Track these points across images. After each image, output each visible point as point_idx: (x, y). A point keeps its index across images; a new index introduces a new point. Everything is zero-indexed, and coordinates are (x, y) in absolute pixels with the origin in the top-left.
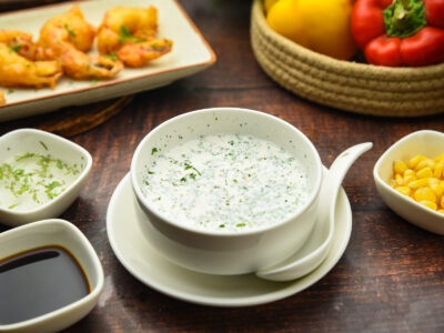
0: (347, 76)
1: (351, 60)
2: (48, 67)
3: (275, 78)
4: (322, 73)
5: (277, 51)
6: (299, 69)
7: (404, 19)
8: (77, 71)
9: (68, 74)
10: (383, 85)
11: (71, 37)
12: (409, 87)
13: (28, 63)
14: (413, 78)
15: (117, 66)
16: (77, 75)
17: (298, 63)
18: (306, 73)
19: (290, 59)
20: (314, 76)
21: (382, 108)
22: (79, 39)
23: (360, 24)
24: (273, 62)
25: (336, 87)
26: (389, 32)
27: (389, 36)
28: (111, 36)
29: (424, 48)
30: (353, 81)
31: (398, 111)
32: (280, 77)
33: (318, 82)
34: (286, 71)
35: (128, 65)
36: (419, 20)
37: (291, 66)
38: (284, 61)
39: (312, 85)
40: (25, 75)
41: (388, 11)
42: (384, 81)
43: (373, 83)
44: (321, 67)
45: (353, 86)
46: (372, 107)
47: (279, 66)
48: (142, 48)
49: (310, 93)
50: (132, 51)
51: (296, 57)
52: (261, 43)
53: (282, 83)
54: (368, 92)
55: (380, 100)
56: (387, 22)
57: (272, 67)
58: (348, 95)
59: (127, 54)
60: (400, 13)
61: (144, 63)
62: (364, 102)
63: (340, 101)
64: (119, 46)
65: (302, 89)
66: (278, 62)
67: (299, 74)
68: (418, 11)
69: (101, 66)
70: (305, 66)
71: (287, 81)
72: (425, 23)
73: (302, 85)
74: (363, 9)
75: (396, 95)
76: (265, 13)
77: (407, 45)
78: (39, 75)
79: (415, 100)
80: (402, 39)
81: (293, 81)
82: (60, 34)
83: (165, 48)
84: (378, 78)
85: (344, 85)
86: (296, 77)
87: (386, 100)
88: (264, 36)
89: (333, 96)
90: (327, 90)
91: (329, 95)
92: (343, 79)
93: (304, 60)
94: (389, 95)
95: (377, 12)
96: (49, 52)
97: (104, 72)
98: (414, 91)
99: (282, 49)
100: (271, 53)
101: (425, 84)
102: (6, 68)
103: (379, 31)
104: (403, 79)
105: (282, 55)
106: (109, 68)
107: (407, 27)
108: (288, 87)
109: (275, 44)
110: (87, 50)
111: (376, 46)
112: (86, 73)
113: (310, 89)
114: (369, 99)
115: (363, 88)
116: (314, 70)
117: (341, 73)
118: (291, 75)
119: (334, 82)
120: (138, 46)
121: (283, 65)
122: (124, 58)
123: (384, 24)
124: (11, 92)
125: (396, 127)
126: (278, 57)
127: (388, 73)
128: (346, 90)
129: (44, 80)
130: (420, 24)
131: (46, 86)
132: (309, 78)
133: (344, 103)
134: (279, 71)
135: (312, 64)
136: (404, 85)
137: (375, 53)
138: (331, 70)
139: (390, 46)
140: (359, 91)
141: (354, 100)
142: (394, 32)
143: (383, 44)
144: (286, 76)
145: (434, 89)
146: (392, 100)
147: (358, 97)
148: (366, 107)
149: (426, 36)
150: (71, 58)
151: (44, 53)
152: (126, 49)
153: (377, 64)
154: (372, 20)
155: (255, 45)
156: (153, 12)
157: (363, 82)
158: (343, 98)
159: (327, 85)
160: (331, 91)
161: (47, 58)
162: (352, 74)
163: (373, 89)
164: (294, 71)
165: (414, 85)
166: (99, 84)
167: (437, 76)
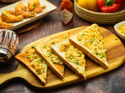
0: (97, 16)
1: (97, 12)
2: (20, 16)
3: (80, 17)
4: (91, 15)
5: (80, 11)
6: (86, 14)
7: (109, 2)
8: (27, 16)
9: (25, 17)
10: (105, 17)
11: (22, 9)
12: (111, 17)
13: (16, 16)
14: (112, 15)
15: (35, 13)
16: (27, 17)
17: (85, 13)
18: (87, 15)
19: (83, 12)
20: (89, 16)
21: (105, 23)
22: (24, 9)
23: (99, 4)
24: (79, 13)
25: (94, 18)
26: (106, 5)
27: (106, 6)
28: (31, 7)
29: (114, 8)
30: (98, 17)
31: (109, 23)
32: (81, 16)
33: (90, 17)
34: (82, 15)
35: (37, 13)
36: (113, 2)
37: (84, 14)
38: (82, 13)
39: (89, 18)
40: (16, 19)
41: (105, 0)
42: (105, 16)
43: (103, 17)
44: (91, 14)
45: (98, 18)
47: (81, 14)
48: (39, 8)
49: (88, 20)
51: (85, 12)
52: (76, 9)
53: (82, 18)
55: (104, 21)
56: (106, 3)
57: (79, 14)
59: (36, 10)
61: (40, 12)
64: (34, 9)
65: (86, 19)
66: (80, 13)
69: (32, 14)
70: (87, 14)
71: (83, 17)
72: (114, 2)
73: (86, 18)
76: (77, 2)
77: (110, 8)
78: (19, 18)
79: (113, 20)
80: (109, 7)
81: (84, 17)
82: (20, 9)
83: (44, 8)
85: (96, 18)
86: (85, 16)
88: (77, 7)
90: (92, 19)
91: (93, 20)
92: (96, 16)
93: (87, 12)
94: (107, 19)
96: (19, 13)
98: (112, 18)
99: (81, 10)
100: (79, 11)
101: (115, 17)
102: (11, 18)
103: (104, 5)
104: (110, 16)
105: (82, 11)
106: (34, 14)
107: (110, 4)
109: (80, 9)
110: (26, 11)
111: (103, 8)
112: (29, 16)
113: (88, 19)
114: (102, 21)
115: (100, 18)
116: (89, 15)
117: (95, 15)
118: (84, 16)
120: (38, 8)
121: (82, 14)
122: (36, 11)
124: (13, 23)
126: (81, 12)
127: (106, 15)
129: (20, 19)
130: (113, 3)
131: (21, 21)
132: (88, 17)
134: (81, 15)
135: (89, 13)
136: (110, 17)
137: (103, 10)
138: (93, 14)
139: (106, 8)
140: (100, 19)
141: (99, 21)
142: (107, 5)
143: (105, 8)
144: (83, 16)
145: (117, 18)
146: (107, 21)
147: (100, 20)
148: (101, 23)
149: (114, 6)
150: (25, 13)
152: (36, 9)
153: (103, 12)
154: (102, 2)
155: (75, 10)
157: (100, 17)
158: (96, 21)
159: (92, 18)
160: (93, 19)
161: (19, 15)
162: (98, 15)
163: (103, 18)
164: (84, 15)
165: (113, 17)
166: (33, 18)
167: (117, 15)
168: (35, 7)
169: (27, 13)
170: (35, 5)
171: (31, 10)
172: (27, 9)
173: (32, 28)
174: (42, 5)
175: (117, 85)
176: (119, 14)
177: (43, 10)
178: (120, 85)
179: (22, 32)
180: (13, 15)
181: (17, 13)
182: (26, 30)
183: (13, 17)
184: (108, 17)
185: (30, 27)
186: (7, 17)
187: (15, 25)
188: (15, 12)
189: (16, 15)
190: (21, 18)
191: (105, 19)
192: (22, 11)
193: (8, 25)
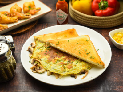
1: (91, 15)
2: (15, 18)
3: (74, 20)
4: (85, 18)
5: (75, 14)
6: (80, 17)
7: (103, 6)
8: (22, 18)
9: (20, 19)
10: (99, 21)
11: (17, 10)
12: (105, 21)
13: (11, 18)
14: (106, 19)
15: (30, 15)
17: (79, 16)
18: (81, 18)
20: (83, 19)
21: (99, 26)
22: (19, 11)
23: (93, 7)
24: (74, 16)
25: (88, 21)
26: (100, 9)
28: (26, 9)
29: (108, 12)
30: (92, 20)
31: (103, 26)
33: (84, 20)
34: (77, 18)
35: (32, 15)
37: (78, 17)
38: (76, 16)
41: (99, 4)
43: (97, 20)
44: (85, 17)
45: (92, 21)
46: (97, 26)
48: (34, 10)
49: (82, 23)
50: (32, 11)
51: (79, 15)
52: (71, 12)
54: (95, 22)
55: (98, 24)
56: (100, 6)
57: (74, 17)
58: (91, 23)
59: (31, 12)
60: (102, 4)
61: (35, 14)
62: (95, 25)
63: (89, 25)
64: (29, 11)
66: (75, 16)
67: (80, 19)
68: (106, 4)
69: (27, 15)
70: (81, 17)
73: (80, 21)
74: (94, 4)
75: (102, 23)
76: (72, 5)
78: (14, 20)
79: (106, 24)
80: (103, 10)
81: (78, 20)
82: (15, 10)
83: (39, 10)
84: (98, 19)
85: (90, 21)
86: (79, 19)
87: (100, 24)
88: (72, 10)
89: (87, 23)
90: (86, 22)
92: (90, 20)
93: (81, 15)
94: (100, 23)
95: (97, 4)
96: (14, 14)
97: (28, 17)
98: (106, 22)
99: (76, 13)
100: (73, 14)
101: (109, 20)
102: (6, 20)
103: (98, 8)
104: (103, 19)
106: (29, 16)
107: (104, 8)
108: (77, 22)
109: (74, 12)
110: (21, 12)
111: (97, 12)
112: (24, 18)
113: (82, 22)
114: (96, 24)
116: (83, 18)
117: (89, 18)
118: (78, 19)
119: (88, 20)
121: (76, 17)
122: (31, 13)
123: (99, 7)
124: (8, 25)
125: (102, 30)
126: (75, 15)
127: (100, 18)
128: (91, 22)
130: (107, 7)
131: (15, 22)
133: (90, 25)
134: (75, 18)
135: (83, 16)
136: (104, 21)
137: (97, 14)
138: (87, 18)
140: (93, 22)
142: (101, 8)
143: (99, 11)
144: (77, 19)
145: (111, 21)
146: (101, 24)
148: (95, 26)
149: (108, 9)
150: (20, 15)
151: (13, 15)
152: (31, 11)
153: (97, 16)
154: (96, 6)
156: (33, 2)
157: (94, 20)
158: (90, 24)
159: (86, 21)
161: (14, 16)
162: (91, 18)
163: (97, 22)
164: (79, 18)
165: (106, 20)
166: (27, 20)
167: (111, 18)
168: (30, 9)
169: (22, 15)
170: (30, 7)
171: (26, 12)
172: (22, 11)
173: (26, 29)
174: (37, 7)
175: (108, 89)
176: (113, 18)
177: (38, 12)
178: (111, 89)
179: (16, 33)
180: (8, 16)
181: (12, 14)
182: (20, 32)
183: (8, 19)
184: (101, 21)
185: (25, 29)
186: (2, 18)
187: (10, 26)
188: (10, 13)
189: (11, 16)
190: (16, 20)
191: (98, 23)
192: (17, 12)
193: (2, 27)
